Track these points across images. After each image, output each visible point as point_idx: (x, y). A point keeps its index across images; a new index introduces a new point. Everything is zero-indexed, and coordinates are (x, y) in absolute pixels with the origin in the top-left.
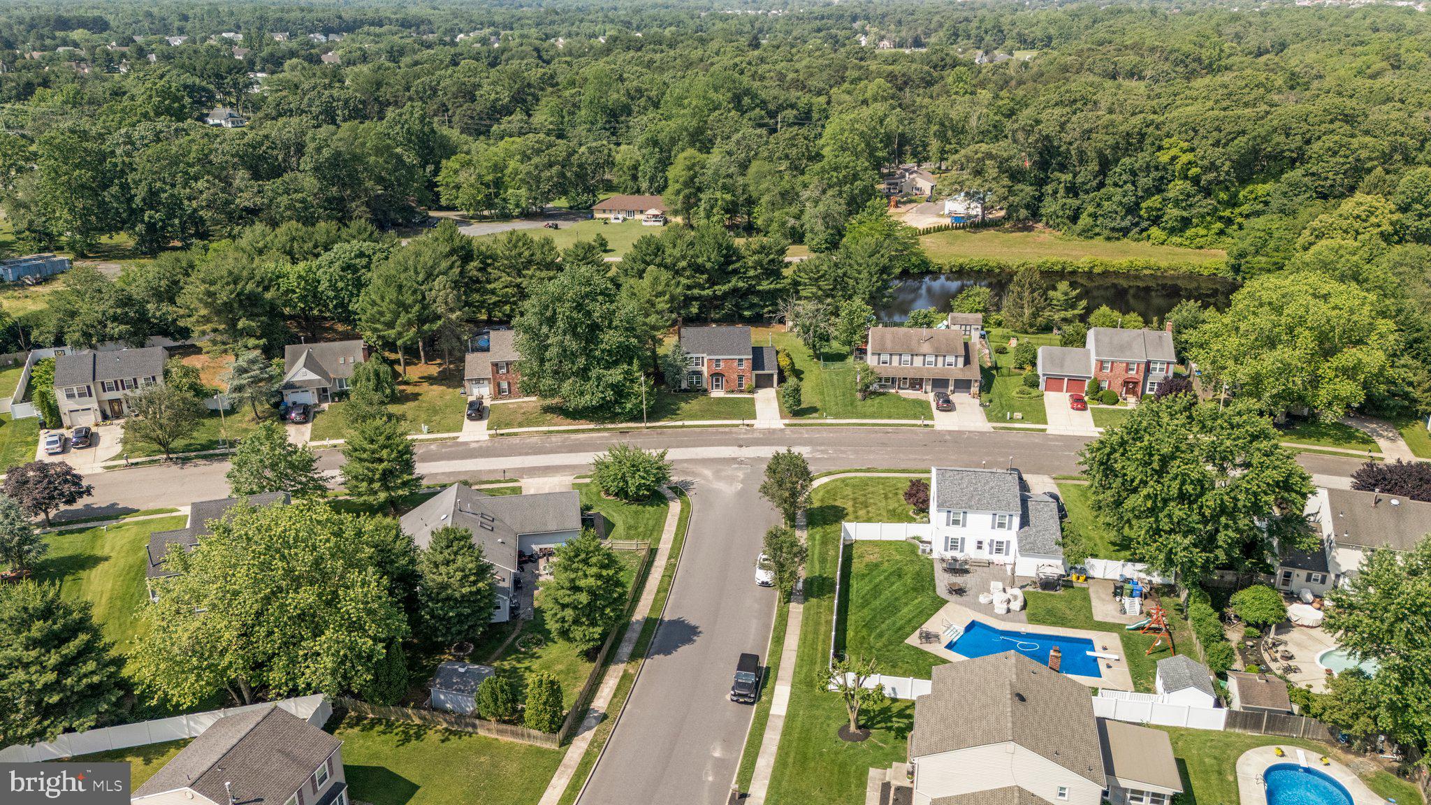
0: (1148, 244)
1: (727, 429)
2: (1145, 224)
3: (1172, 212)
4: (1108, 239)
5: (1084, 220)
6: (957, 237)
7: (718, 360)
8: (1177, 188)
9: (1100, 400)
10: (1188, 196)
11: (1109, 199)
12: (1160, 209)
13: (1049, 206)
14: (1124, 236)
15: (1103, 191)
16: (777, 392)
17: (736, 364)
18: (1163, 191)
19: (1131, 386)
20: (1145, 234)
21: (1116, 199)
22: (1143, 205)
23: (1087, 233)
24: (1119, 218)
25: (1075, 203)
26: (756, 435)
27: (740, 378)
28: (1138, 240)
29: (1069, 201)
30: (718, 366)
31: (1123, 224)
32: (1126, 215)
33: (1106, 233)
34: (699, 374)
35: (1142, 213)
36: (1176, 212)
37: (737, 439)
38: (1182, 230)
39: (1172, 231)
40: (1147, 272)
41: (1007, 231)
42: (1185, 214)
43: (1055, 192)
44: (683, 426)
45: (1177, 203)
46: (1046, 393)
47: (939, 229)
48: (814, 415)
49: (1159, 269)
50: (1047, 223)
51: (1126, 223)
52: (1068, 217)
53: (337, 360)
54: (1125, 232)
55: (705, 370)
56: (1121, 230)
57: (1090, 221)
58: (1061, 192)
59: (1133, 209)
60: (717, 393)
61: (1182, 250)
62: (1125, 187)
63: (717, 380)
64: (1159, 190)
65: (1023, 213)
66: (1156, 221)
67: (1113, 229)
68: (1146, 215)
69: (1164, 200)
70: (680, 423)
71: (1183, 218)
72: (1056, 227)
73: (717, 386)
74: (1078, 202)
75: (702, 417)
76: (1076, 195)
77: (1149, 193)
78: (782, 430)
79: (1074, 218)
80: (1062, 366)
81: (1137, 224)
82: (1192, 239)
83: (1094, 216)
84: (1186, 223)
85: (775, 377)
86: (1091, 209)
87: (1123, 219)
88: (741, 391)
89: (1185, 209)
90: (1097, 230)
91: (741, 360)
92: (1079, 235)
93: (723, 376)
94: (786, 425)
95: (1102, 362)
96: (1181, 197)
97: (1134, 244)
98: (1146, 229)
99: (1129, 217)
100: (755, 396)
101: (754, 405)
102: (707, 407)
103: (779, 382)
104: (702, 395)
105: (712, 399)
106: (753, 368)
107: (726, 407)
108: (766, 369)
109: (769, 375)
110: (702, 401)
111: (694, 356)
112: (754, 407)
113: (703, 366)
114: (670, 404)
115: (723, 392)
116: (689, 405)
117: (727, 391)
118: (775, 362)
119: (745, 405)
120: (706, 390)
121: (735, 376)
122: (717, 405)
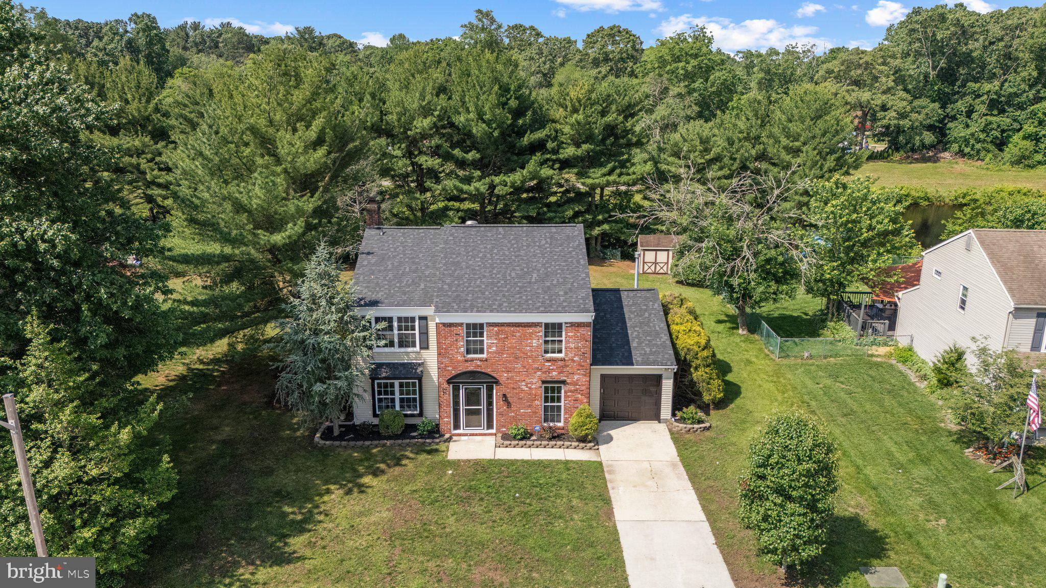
5: (1017, 145)
7: (476, 329)
16: (676, 438)
17: (537, 341)
23: (1025, 162)
27: (552, 390)
29: (993, 119)
30: (474, 348)
34: (410, 376)
48: (886, 575)
50: (960, 151)
52: (993, 142)
55: (430, 359)
57: (1027, 145)
60: (471, 445)
63: (473, 398)
72: (976, 155)
73: (472, 418)
85: (668, 386)
86: (1029, 129)
88: (556, 437)
91: (553, 329)
92: (1012, 164)
93: (492, 382)
100: (606, 453)
101: (608, 501)
102: (428, 513)
103: (679, 403)
104: (420, 450)
105: (456, 464)
106: (595, 362)
107: (497, 514)
108: (636, 356)
109: (645, 378)
110: (412, 478)
111: (395, 312)
112: (610, 514)
113: (425, 346)
114: (283, 496)
115: (491, 440)
116: (355, 502)
117: (505, 437)
118: (665, 338)
119: (575, 486)
120: (435, 432)
121: (535, 383)
122: (462, 501)
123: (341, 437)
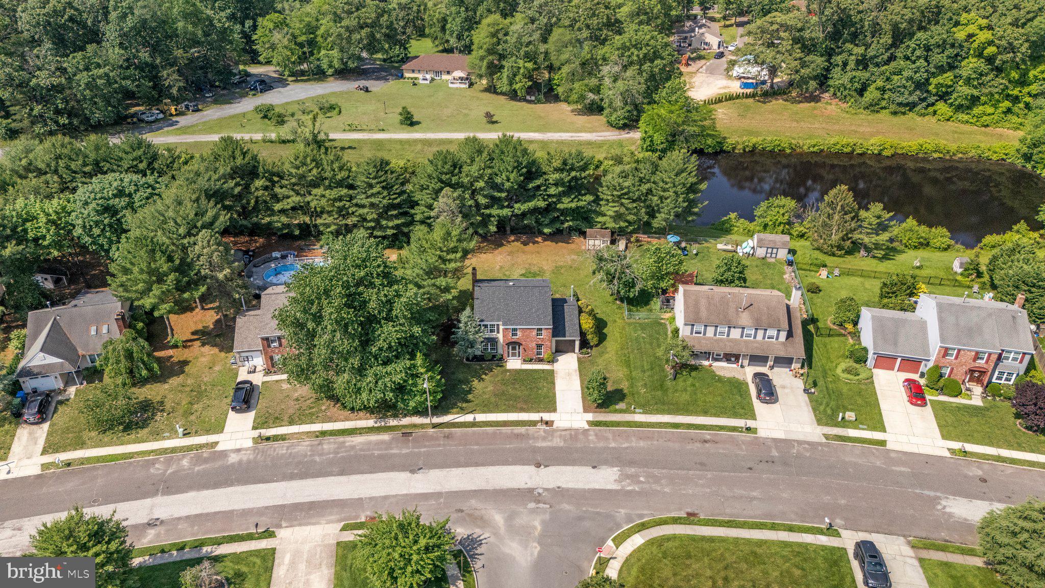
0: (934, 120)
1: (522, 430)
2: (932, 99)
3: (964, 90)
4: (895, 113)
5: (871, 94)
6: (748, 108)
7: (515, 329)
8: (971, 65)
9: (942, 391)
10: (981, 75)
11: (899, 73)
12: (950, 86)
13: (838, 78)
14: (910, 110)
15: (893, 64)
16: (579, 360)
17: (535, 333)
18: (957, 67)
19: (977, 375)
20: (931, 109)
21: (906, 74)
22: (934, 81)
23: (874, 107)
24: (907, 93)
25: (863, 75)
26: (557, 442)
27: (539, 346)
28: (923, 115)
29: (858, 74)
30: (514, 335)
31: (911, 99)
32: (914, 91)
33: (893, 107)
34: (493, 341)
35: (930, 88)
36: (967, 91)
37: (535, 450)
38: (969, 108)
39: (959, 108)
40: (936, 155)
41: (794, 101)
42: (975, 93)
43: (845, 64)
44: (474, 424)
45: (968, 81)
46: (875, 371)
47: (730, 98)
48: (621, 406)
49: (948, 152)
50: (835, 94)
51: (914, 98)
52: (856, 90)
53: (88, 330)
54: (912, 106)
55: (500, 336)
56: (907, 105)
57: (878, 94)
58: (852, 65)
59: (921, 86)
60: (514, 363)
61: (967, 128)
62: (918, 64)
63: (514, 349)
64: (952, 67)
65: (813, 84)
66: (943, 96)
67: (900, 104)
68: (934, 91)
69: (955, 77)
70: (469, 418)
71: (972, 96)
72: (844, 99)
73: (514, 355)
74: (867, 75)
75: (496, 409)
76: (866, 67)
77: (941, 70)
78: (585, 431)
79: (861, 92)
80: (895, 344)
81: (924, 99)
82: (978, 117)
83: (883, 90)
84: (974, 101)
85: (577, 344)
86: (880, 83)
87: (910, 94)
88: (541, 360)
89: (976, 87)
90: (884, 103)
91: (540, 330)
92: (866, 108)
93: (520, 344)
94: (589, 423)
95: (947, 349)
96: (973, 76)
97: (919, 119)
98: (933, 104)
99: (918, 93)
100: (557, 366)
101: (554, 384)
102: (504, 388)
103: (581, 348)
104: (498, 366)
105: (509, 371)
106: (553, 336)
107: (523, 388)
108: (567, 334)
109: (570, 341)
110: (497, 376)
111: (489, 323)
112: (554, 388)
113: (498, 332)
114: (461, 382)
115: (519, 362)
116: (482, 384)
117: (524, 361)
118: (578, 326)
119: (546, 379)
120: (501, 359)
121: (534, 345)
122: (513, 384)
123: (472, 360)
